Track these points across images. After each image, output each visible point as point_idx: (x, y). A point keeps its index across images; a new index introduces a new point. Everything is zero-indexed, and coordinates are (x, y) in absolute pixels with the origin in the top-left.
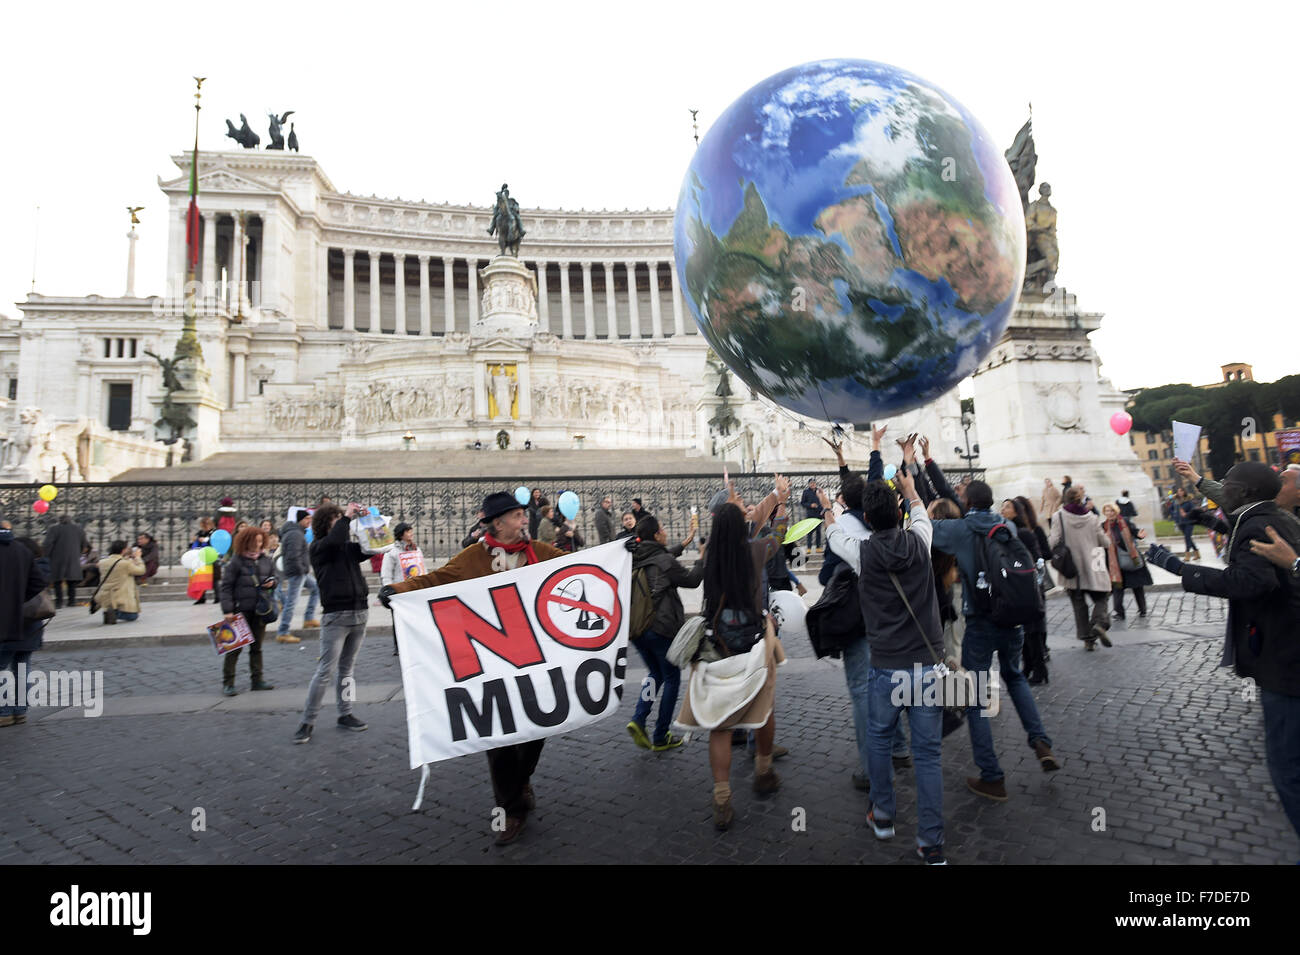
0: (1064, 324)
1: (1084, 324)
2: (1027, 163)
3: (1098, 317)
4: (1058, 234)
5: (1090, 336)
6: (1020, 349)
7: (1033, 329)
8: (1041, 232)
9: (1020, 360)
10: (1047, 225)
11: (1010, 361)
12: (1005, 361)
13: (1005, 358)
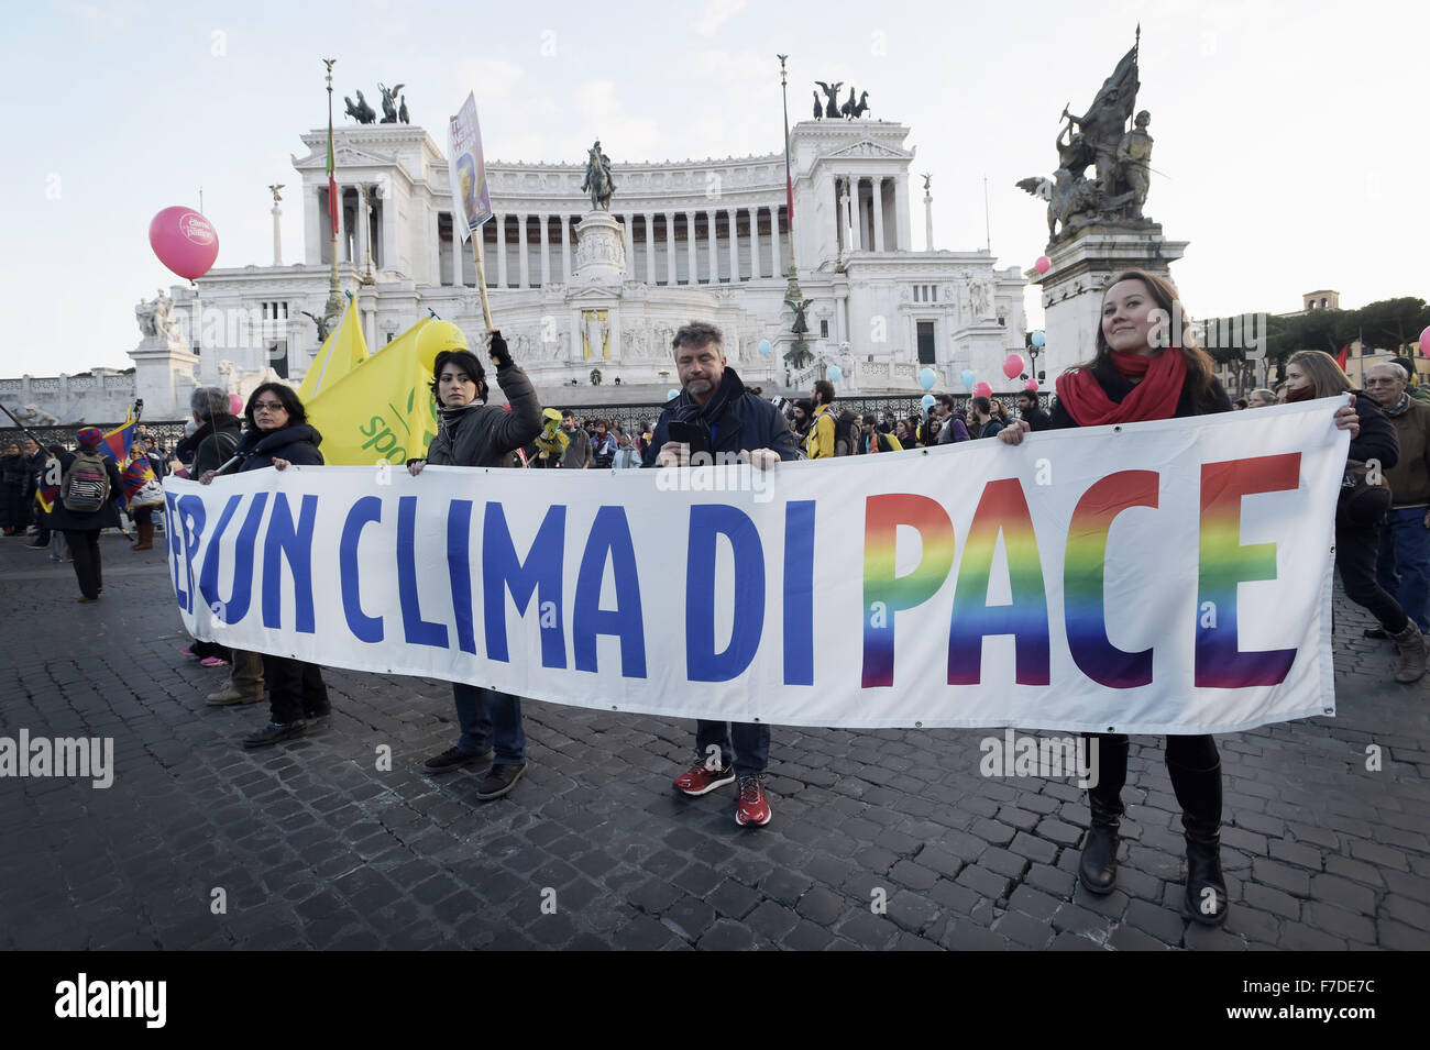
0: (1144, 254)
1: (1165, 254)
2: (1128, 92)
3: (1182, 245)
4: (1151, 165)
5: (1170, 265)
6: (1096, 280)
7: (1112, 260)
8: (1134, 163)
9: (1096, 290)
10: (1140, 156)
11: (1085, 292)
12: (1080, 292)
13: (1081, 288)
